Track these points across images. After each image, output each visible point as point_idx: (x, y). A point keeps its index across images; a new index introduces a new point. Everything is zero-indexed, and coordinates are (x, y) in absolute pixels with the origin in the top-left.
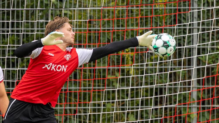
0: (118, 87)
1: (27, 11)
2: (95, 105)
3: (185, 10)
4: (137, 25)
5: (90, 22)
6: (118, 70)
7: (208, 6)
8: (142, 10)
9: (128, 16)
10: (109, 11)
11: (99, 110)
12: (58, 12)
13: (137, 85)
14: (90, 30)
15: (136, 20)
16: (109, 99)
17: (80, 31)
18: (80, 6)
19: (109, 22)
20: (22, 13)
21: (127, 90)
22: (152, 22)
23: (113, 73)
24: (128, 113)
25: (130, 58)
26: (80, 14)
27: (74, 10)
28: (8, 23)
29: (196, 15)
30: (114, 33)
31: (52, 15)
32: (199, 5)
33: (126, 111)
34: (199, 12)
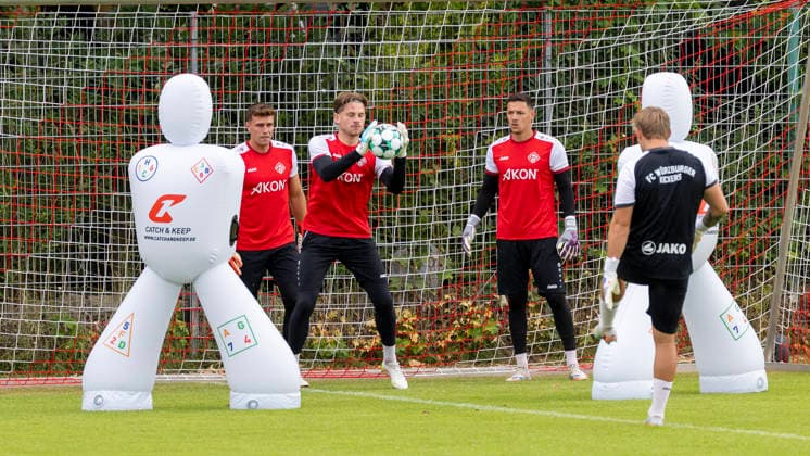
0: (437, 185)
1: (303, 77)
2: (403, 212)
3: (532, 72)
4: (464, 94)
5: (395, 91)
6: (437, 161)
7: (568, 66)
8: (470, 73)
9: (449, 82)
10: (422, 75)
11: (410, 221)
12: (348, 77)
13: (465, 183)
14: (395, 104)
15: (462, 88)
16: (424, 204)
17: (382, 104)
18: (380, 69)
19: (422, 91)
20: (296, 80)
21: (451, 191)
22: (485, 90)
23: (430, 166)
24: (452, 224)
25: (453, 144)
26: (380, 80)
27: (372, 75)
28: (275, 95)
29: (549, 79)
30: (430, 107)
31: (339, 81)
32: (553, 65)
33: (449, 222)
34: (553, 75)
